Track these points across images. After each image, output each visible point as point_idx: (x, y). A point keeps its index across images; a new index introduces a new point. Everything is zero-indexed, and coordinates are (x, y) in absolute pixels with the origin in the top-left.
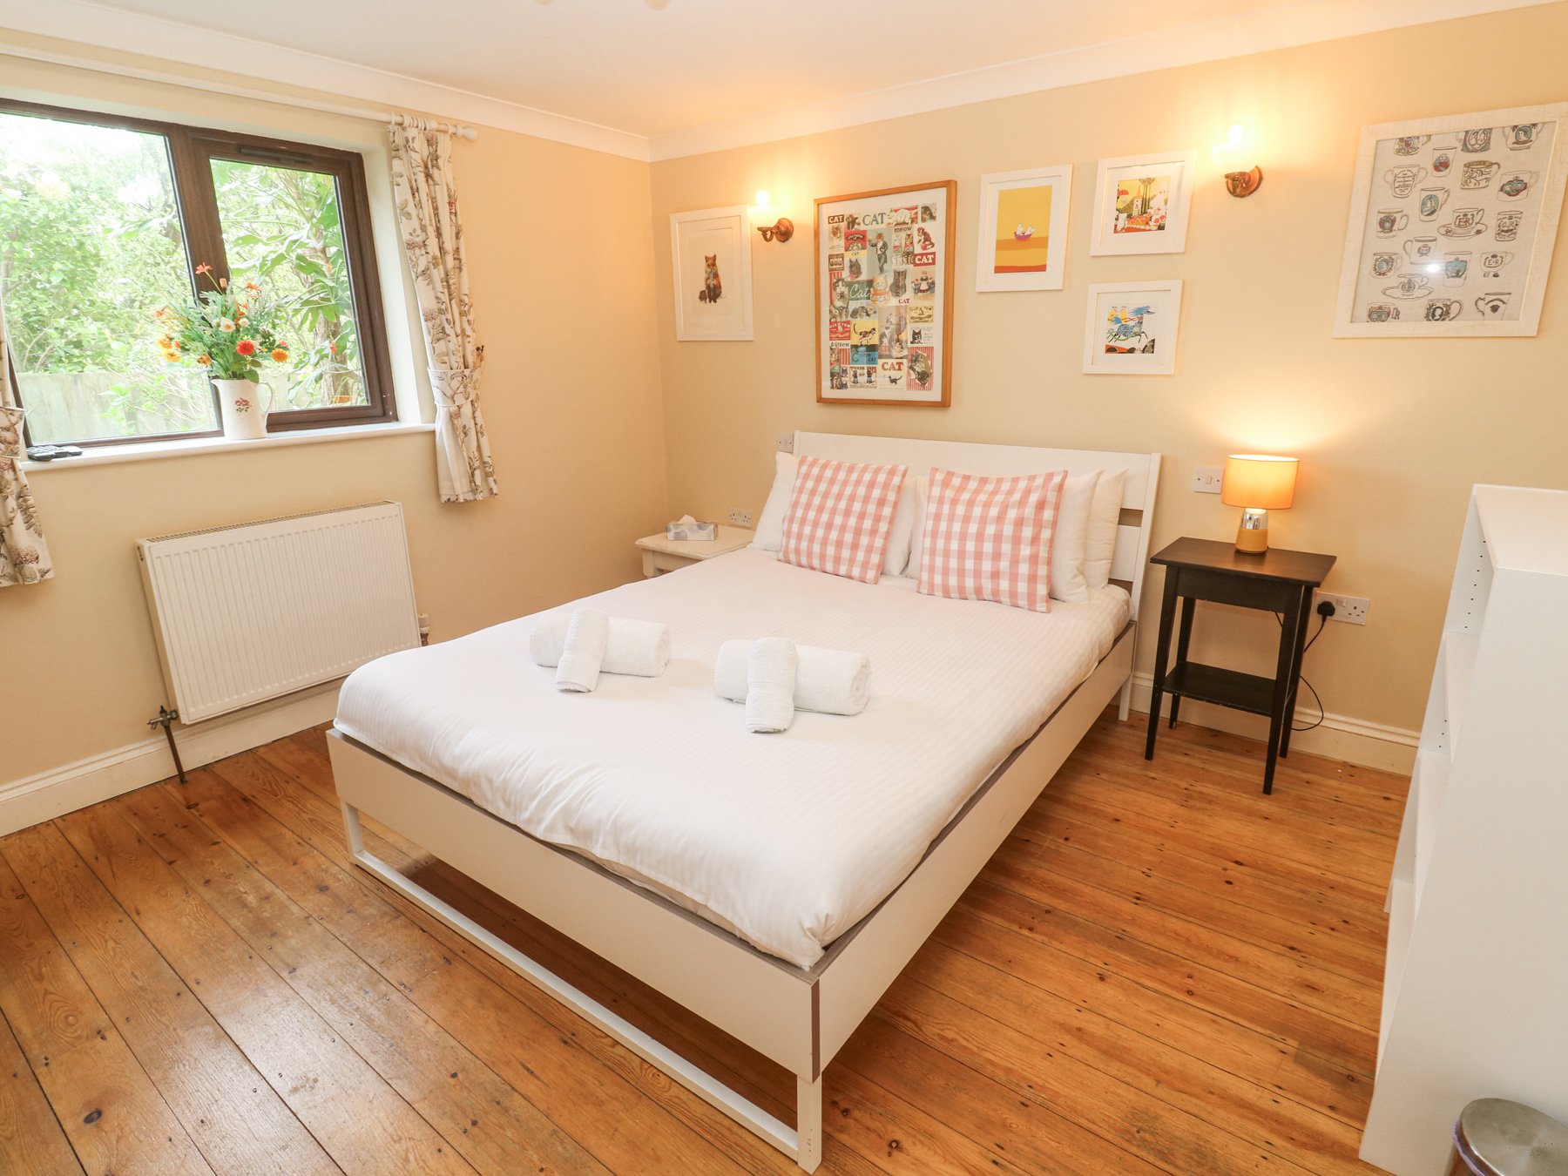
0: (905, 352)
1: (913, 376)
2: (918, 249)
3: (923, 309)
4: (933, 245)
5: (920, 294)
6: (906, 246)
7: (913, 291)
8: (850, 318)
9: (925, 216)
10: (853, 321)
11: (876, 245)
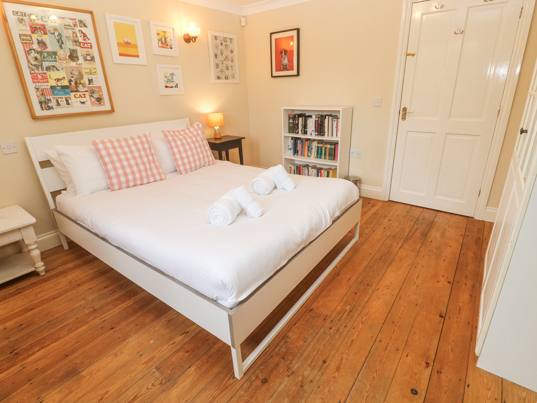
0: (86, 89)
1: (93, 100)
2: (81, 40)
3: (91, 69)
4: (89, 39)
5: (87, 62)
6: (73, 37)
7: (83, 60)
8: (45, 71)
9: (81, 24)
10: (48, 73)
11: (54, 34)
